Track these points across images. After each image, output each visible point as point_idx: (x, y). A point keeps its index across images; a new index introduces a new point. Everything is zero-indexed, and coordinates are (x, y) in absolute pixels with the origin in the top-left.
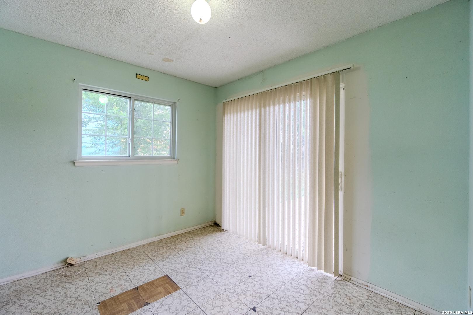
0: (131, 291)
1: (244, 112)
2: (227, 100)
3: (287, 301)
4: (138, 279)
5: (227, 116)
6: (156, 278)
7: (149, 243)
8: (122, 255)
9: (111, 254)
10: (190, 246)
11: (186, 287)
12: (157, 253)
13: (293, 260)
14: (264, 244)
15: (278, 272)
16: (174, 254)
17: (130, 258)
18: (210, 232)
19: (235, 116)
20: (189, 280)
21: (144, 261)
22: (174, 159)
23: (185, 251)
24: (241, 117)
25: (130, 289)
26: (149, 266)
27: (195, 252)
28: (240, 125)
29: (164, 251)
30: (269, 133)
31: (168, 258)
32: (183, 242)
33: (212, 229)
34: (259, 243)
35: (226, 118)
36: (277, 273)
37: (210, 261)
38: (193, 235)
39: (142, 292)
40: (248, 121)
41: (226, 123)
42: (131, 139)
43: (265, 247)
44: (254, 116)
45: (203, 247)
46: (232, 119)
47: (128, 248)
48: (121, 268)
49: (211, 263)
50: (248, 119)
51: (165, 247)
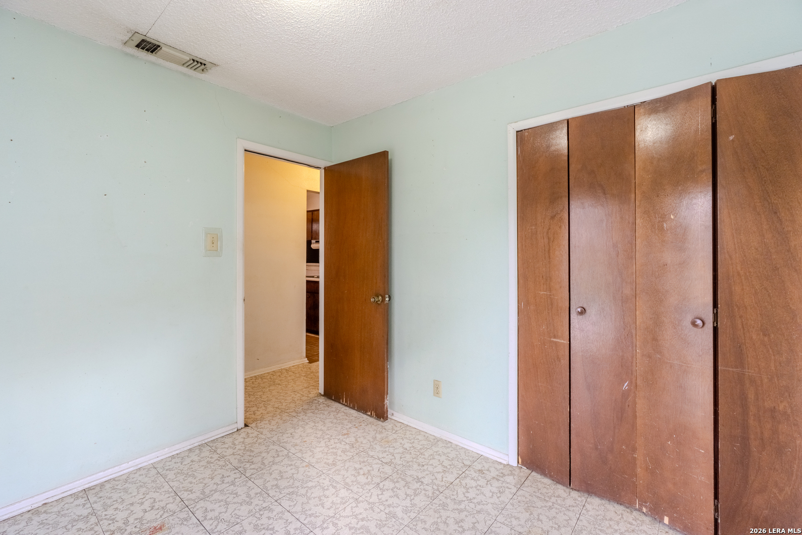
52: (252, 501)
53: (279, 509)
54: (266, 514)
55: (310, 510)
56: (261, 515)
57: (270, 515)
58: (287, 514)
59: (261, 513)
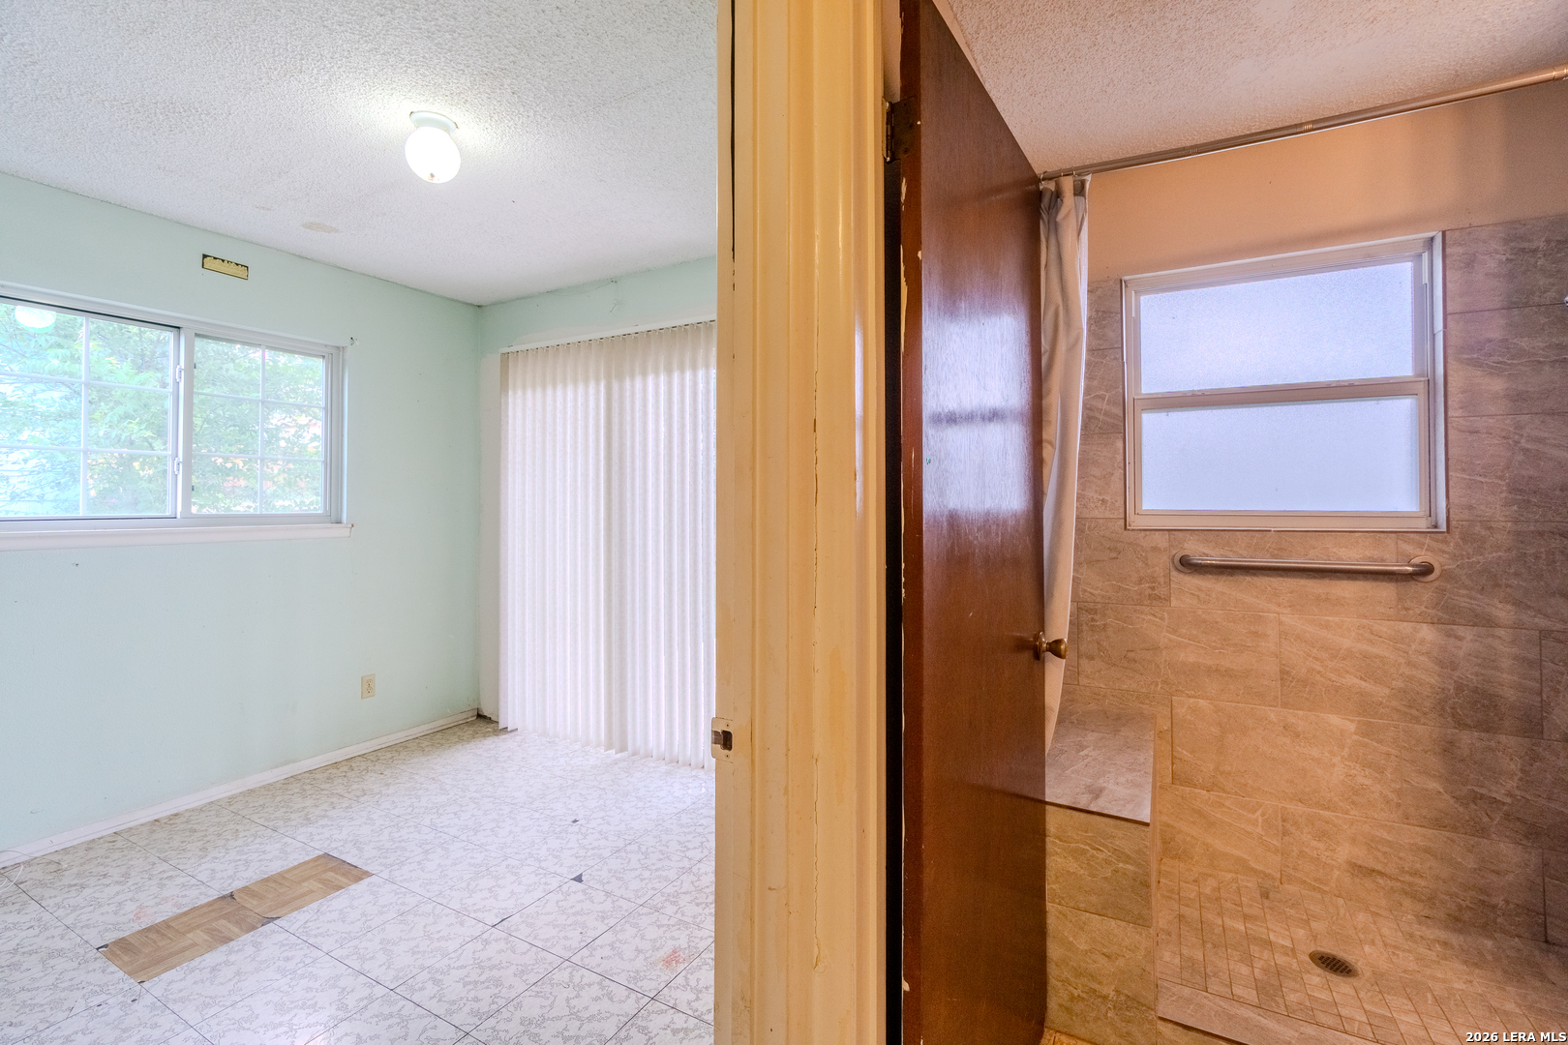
0: (210, 904)
1: (565, 385)
2: (513, 349)
3: (661, 851)
4: (230, 877)
5: (515, 393)
6: (291, 865)
7: (251, 791)
8: (153, 832)
9: (109, 835)
10: (397, 781)
11: (388, 870)
12: (284, 810)
13: (694, 773)
14: (623, 749)
15: (650, 802)
16: (344, 805)
17: (188, 834)
18: (461, 740)
19: (539, 394)
20: (399, 853)
21: (242, 834)
22: (339, 522)
23: (380, 793)
24: (555, 401)
25: (204, 900)
26: (261, 844)
27: (413, 793)
28: (554, 423)
29: (309, 802)
30: (633, 448)
31: (324, 816)
32: (372, 774)
33: (470, 731)
34: (609, 747)
35: (510, 400)
36: (648, 804)
37: (461, 806)
38: (406, 753)
39: (251, 900)
40: (576, 413)
41: (510, 414)
42: (183, 463)
43: (624, 754)
44: (592, 399)
45: (440, 778)
46: (529, 404)
47: (174, 811)
48: (157, 861)
49: (463, 809)
50: (575, 407)
51: (309, 793)
52: (522, 1028)
53: (457, 1020)
54: (484, 1007)
55: (390, 1026)
56: (493, 1003)
57: (476, 1006)
58: (441, 1012)
59: (494, 1007)
